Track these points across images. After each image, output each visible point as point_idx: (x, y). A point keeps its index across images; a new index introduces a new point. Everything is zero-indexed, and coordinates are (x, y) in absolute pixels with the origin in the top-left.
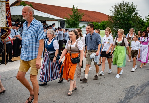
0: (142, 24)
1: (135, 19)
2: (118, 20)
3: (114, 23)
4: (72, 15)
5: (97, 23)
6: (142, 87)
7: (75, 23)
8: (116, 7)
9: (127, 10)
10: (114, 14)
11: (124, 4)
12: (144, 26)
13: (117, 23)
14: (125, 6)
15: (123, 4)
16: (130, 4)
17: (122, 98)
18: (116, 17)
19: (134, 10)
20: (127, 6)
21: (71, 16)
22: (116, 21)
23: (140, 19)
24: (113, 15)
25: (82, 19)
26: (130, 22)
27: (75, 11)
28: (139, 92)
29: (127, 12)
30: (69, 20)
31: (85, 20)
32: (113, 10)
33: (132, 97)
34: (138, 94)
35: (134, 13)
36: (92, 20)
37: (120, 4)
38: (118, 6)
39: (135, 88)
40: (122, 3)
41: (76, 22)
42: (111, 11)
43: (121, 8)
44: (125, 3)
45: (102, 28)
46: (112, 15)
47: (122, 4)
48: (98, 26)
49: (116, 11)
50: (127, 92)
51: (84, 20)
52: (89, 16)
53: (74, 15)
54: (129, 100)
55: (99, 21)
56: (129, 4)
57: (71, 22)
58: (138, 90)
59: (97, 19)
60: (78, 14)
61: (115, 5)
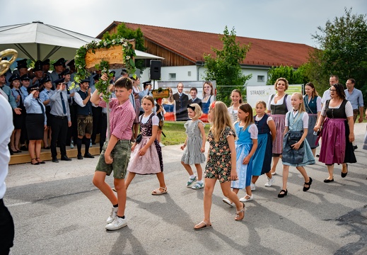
2: (334, 61)
3: (322, 68)
4: (221, 50)
7: (227, 68)
8: (329, 28)
11: (351, 19)
15: (348, 19)
18: (329, 53)
20: (357, 24)
22: (328, 62)
24: (323, 49)
25: (246, 60)
27: (230, 40)
29: (357, 41)
32: (324, 35)
37: (339, 21)
38: (334, 24)
40: (346, 17)
42: (317, 39)
43: (342, 31)
44: (353, 18)
47: (345, 20)
49: (329, 37)
52: (275, 54)
53: (227, 51)
56: (364, 19)
57: (218, 66)
59: (293, 60)
60: (235, 48)
61: (328, 23)
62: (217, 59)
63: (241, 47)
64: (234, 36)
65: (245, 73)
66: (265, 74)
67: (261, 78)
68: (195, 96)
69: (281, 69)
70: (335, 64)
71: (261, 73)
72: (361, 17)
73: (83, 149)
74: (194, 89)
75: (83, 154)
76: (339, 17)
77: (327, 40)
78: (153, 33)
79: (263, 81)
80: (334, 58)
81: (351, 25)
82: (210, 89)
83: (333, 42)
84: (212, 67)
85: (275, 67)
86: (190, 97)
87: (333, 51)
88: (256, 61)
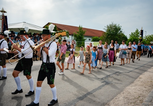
0: (126, 39)
1: (120, 35)
9: (115, 29)
10: (107, 31)
12: (127, 40)
16: (117, 25)
19: (120, 29)
20: (115, 26)
21: (77, 32)
23: (124, 35)
25: (85, 34)
26: (117, 37)
27: (81, 29)
29: (115, 31)
32: (106, 29)
35: (120, 31)
40: (112, 24)
41: (80, 36)
44: (114, 24)
52: (94, 33)
59: (99, 35)
60: (82, 31)
61: (107, 26)
62: (77, 34)
63: (84, 31)
64: (82, 28)
65: (85, 38)
66: (91, 39)
67: (90, 39)
68: (69, 44)
69: (95, 37)
70: (109, 36)
71: (90, 38)
72: (116, 25)
73: (35, 58)
74: (69, 42)
75: (35, 60)
76: (110, 24)
78: (60, 26)
80: (109, 35)
81: (113, 26)
82: (74, 42)
83: (109, 30)
84: (75, 36)
86: (68, 44)
87: (109, 33)
88: (88, 35)
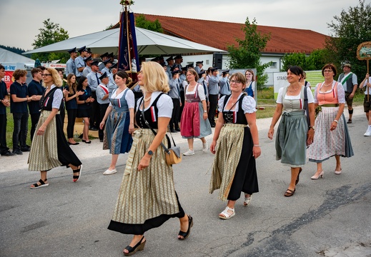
2: (349, 47)
3: (338, 54)
4: (244, 39)
5: (302, 56)
6: (365, 188)
7: (250, 56)
8: (345, 17)
10: (341, 33)
11: (364, 9)
13: (345, 54)
14: (366, 15)
15: (362, 9)
17: (315, 208)
18: (345, 40)
21: (241, 42)
22: (344, 49)
24: (338, 36)
25: (268, 49)
27: (250, 29)
28: (356, 196)
30: (237, 51)
31: (274, 49)
32: (338, 23)
33: (337, 207)
34: (352, 200)
36: (291, 49)
37: (353, 10)
38: (349, 13)
39: (350, 191)
40: (360, 6)
41: (252, 54)
42: (333, 28)
43: (356, 20)
44: (367, 8)
45: (313, 66)
46: (334, 36)
47: (359, 10)
48: (305, 61)
49: (343, 26)
50: (330, 196)
51: (272, 49)
52: (285, 41)
53: (249, 40)
54: (328, 211)
55: (308, 50)
57: (241, 55)
58: (356, 193)
59: (303, 46)
60: (256, 37)
61: (342, 13)
63: (261, 36)
64: (255, 26)
66: (276, 60)
67: (273, 64)
69: (294, 56)
71: (274, 60)
76: (353, 7)
77: (342, 29)
78: (169, 24)
79: (275, 68)
80: (350, 45)
82: (251, 76)
83: (348, 30)
85: (288, 54)
